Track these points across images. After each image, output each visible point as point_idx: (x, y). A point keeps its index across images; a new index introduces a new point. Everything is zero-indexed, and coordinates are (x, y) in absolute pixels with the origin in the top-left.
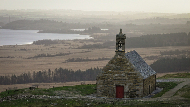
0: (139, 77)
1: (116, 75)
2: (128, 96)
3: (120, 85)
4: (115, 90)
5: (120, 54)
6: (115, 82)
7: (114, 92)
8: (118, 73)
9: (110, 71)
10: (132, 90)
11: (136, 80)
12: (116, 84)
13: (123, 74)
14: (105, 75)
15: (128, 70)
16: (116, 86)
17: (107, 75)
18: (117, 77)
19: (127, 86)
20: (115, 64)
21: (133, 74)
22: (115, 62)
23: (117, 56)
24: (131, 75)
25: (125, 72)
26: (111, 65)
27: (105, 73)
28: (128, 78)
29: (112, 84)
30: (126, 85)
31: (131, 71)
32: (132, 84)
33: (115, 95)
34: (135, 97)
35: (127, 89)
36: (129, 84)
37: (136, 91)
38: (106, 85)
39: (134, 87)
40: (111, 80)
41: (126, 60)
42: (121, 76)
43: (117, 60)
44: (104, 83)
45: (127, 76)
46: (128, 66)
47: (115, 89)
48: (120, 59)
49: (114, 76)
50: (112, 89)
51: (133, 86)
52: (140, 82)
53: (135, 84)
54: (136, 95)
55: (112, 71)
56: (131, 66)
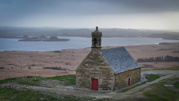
0: (111, 72)
1: (92, 69)
2: (101, 89)
3: (95, 78)
4: (91, 83)
5: (95, 50)
6: (91, 75)
7: (90, 85)
8: (94, 67)
9: (87, 65)
10: (105, 83)
11: (109, 75)
12: (91, 77)
13: (98, 68)
14: (83, 68)
15: (102, 65)
16: (92, 79)
17: (85, 68)
18: (92, 70)
19: (101, 80)
20: (91, 59)
21: (106, 68)
22: (91, 57)
23: (93, 51)
24: (104, 70)
25: (100, 66)
26: (88, 60)
27: (83, 66)
28: (101, 72)
29: (88, 77)
30: (100, 78)
31: (104, 66)
32: (105, 78)
33: (91, 87)
34: (107, 90)
35: (101, 82)
36: (103, 77)
37: (109, 85)
38: (83, 78)
39: (107, 81)
40: (88, 74)
41: (100, 56)
42: (96, 70)
43: (92, 56)
44: (82, 76)
45: (101, 70)
46: (102, 61)
47: (91, 81)
48: (95, 54)
49: (90, 70)
50: (88, 81)
51: (106, 79)
52: (112, 76)
53: (108, 78)
54: (108, 88)
55: (89, 65)
56: (104, 61)
